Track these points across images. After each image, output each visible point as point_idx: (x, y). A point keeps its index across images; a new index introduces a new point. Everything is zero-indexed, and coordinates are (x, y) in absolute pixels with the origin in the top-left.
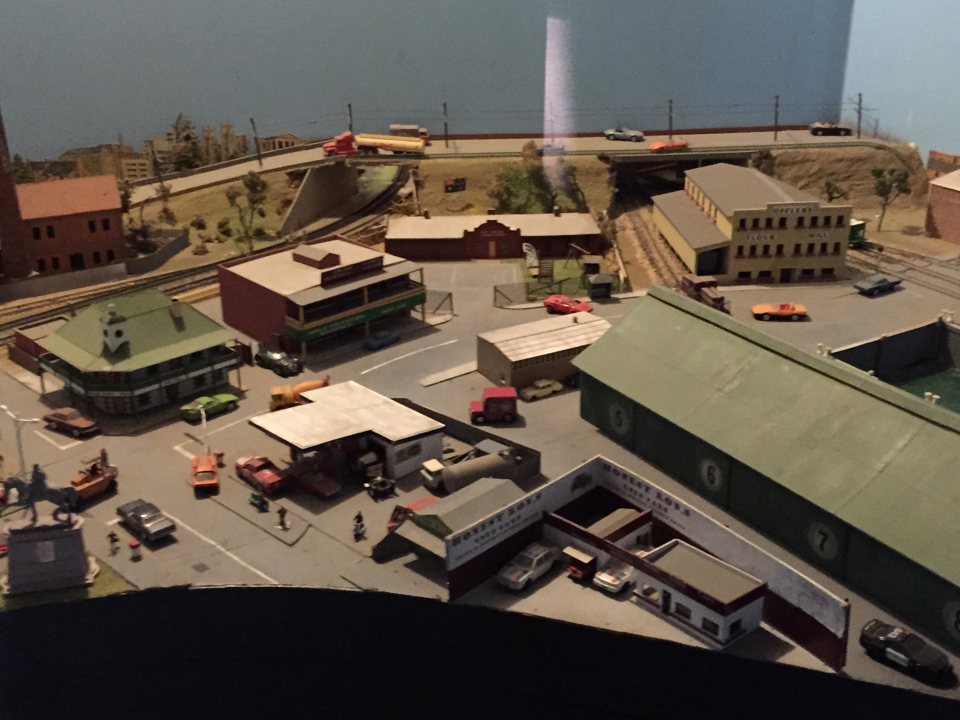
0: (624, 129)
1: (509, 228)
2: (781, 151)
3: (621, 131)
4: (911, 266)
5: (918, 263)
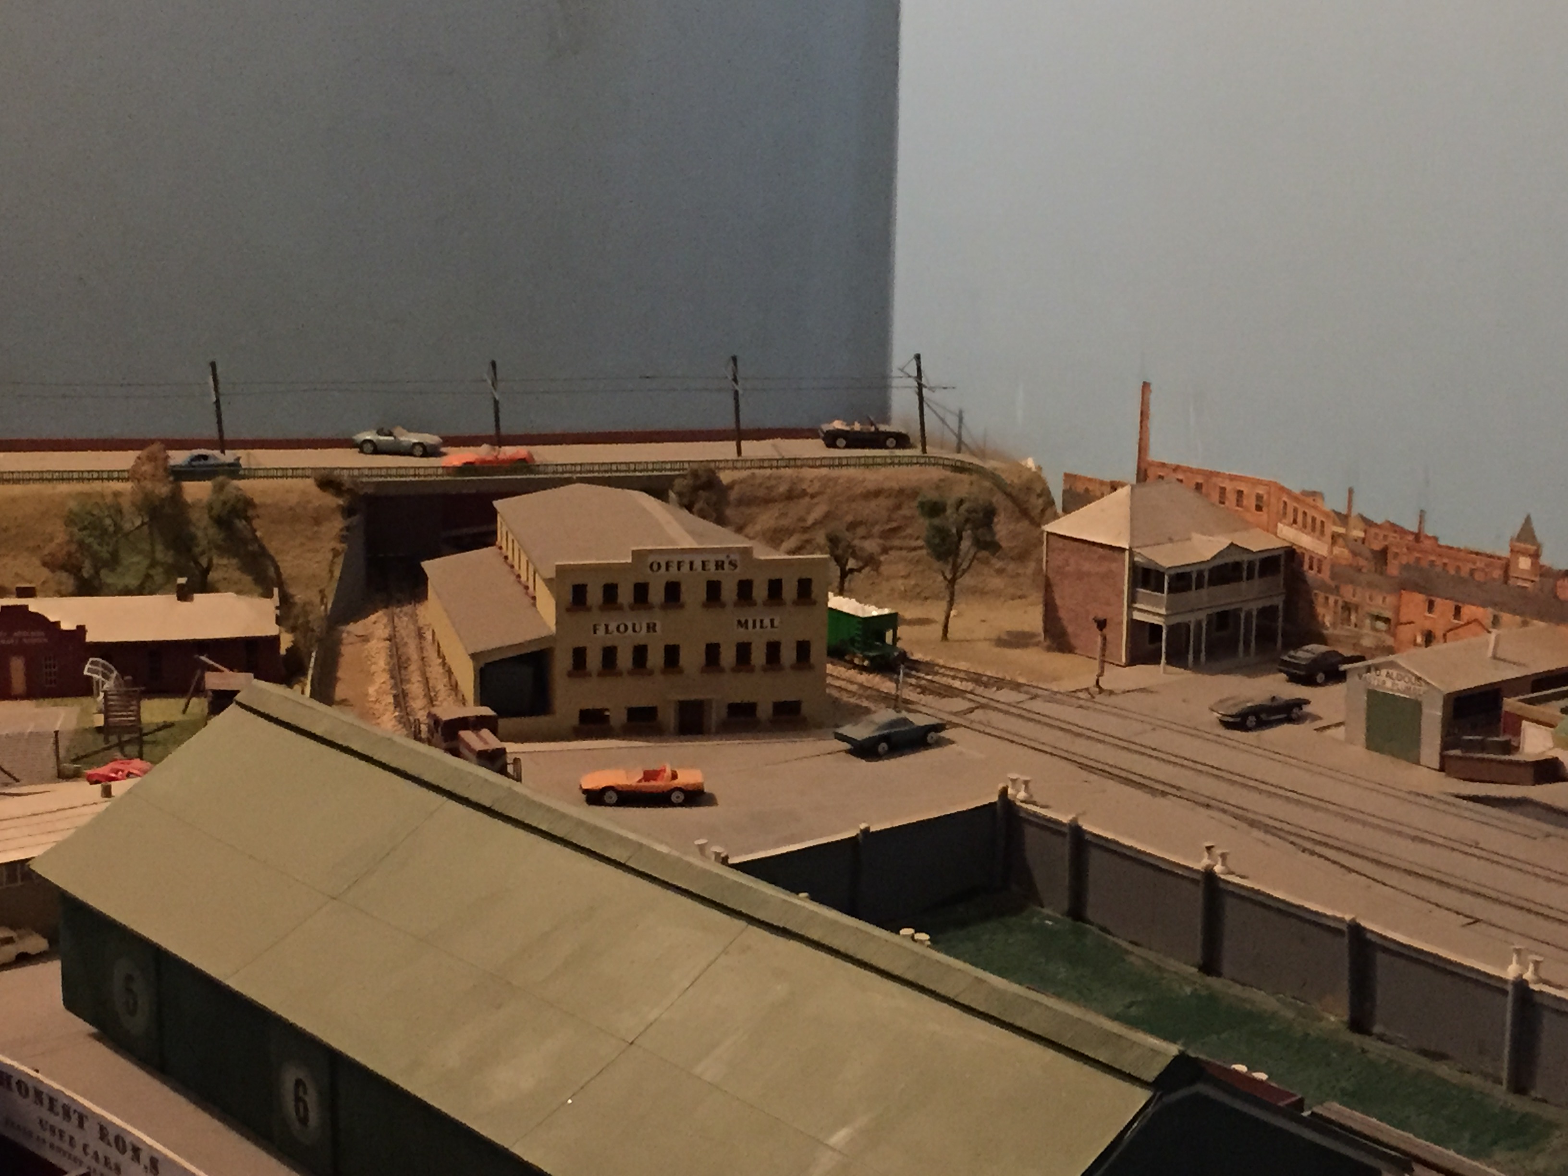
0: (398, 431)
1: (57, 624)
2: (745, 474)
3: (391, 434)
4: (984, 701)
5: (1006, 695)
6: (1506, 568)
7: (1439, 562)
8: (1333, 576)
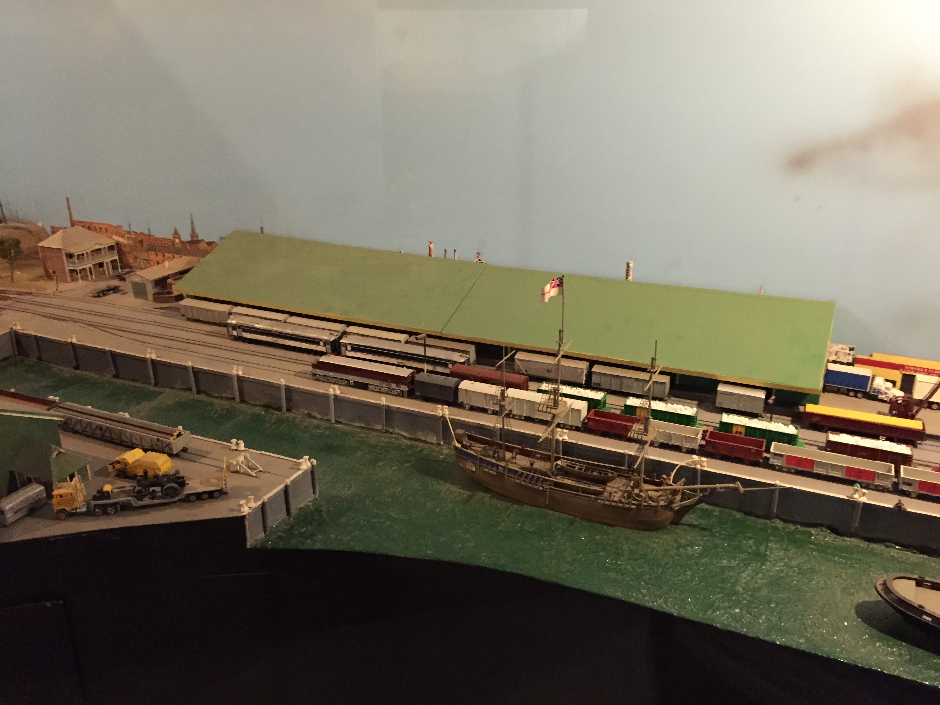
6: (173, 242)
7: (156, 242)
8: (130, 249)
